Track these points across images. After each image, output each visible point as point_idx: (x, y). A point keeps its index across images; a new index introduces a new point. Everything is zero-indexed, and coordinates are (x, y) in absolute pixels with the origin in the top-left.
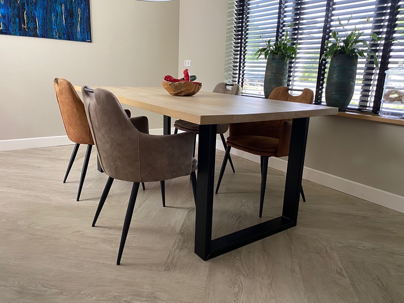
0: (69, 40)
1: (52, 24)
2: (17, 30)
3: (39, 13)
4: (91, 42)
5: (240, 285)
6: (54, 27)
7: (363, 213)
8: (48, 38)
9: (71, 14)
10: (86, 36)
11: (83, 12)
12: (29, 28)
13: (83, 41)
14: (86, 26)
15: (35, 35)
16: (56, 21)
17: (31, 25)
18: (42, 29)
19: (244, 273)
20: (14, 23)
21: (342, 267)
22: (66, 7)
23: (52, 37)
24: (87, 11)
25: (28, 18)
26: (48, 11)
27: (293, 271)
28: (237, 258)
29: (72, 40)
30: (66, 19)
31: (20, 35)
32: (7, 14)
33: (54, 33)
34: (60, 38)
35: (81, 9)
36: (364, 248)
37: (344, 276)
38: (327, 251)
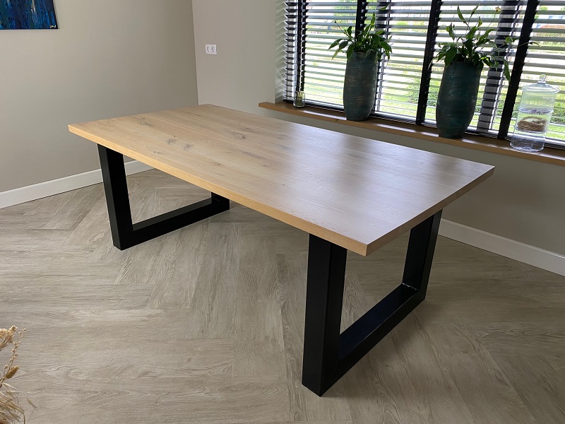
0: (21, 28)
4: (57, 28)
7: (491, 273)
10: (48, 20)
13: (45, 27)
19: (394, 404)
21: (499, 369)
28: (376, 379)
36: (513, 334)
37: (507, 385)
38: (474, 347)
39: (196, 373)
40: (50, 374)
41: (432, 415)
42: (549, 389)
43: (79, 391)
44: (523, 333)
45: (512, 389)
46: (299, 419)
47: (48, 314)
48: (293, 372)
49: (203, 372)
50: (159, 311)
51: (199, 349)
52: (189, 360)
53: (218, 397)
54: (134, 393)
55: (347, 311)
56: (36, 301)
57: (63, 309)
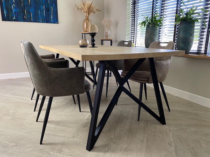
0: (47, 23)
1: (39, 15)
2: (22, 19)
3: (32, 10)
4: (58, 23)
5: (110, 147)
6: (40, 17)
7: (196, 112)
8: (37, 22)
9: (48, 10)
10: (56, 21)
11: (54, 8)
12: (27, 18)
13: (54, 23)
14: (56, 15)
15: (31, 21)
16: (41, 14)
17: (28, 16)
18: (34, 18)
19: (114, 141)
20: (20, 16)
21: (172, 141)
22: (45, 7)
23: (39, 22)
24: (56, 8)
25: (27, 13)
26: (37, 9)
27: (142, 141)
28: (113, 133)
29: (48, 23)
30: (45, 13)
31: (23, 21)
32: (17, 11)
33: (40, 20)
34: (43, 22)
35: (53, 7)
36: (190, 131)
37: (172, 146)
38: (166, 132)
39: (51, 119)
40: (10, 111)
41: (127, 148)
42: (193, 152)
43: (13, 117)
44: (196, 132)
45: (174, 148)
46: (73, 137)
47: (23, 99)
48: (84, 125)
49: (53, 119)
50: (55, 103)
51: (58, 114)
52: (52, 116)
53: (52, 126)
54: (28, 120)
55: (120, 113)
56: (22, 96)
57: (28, 99)
